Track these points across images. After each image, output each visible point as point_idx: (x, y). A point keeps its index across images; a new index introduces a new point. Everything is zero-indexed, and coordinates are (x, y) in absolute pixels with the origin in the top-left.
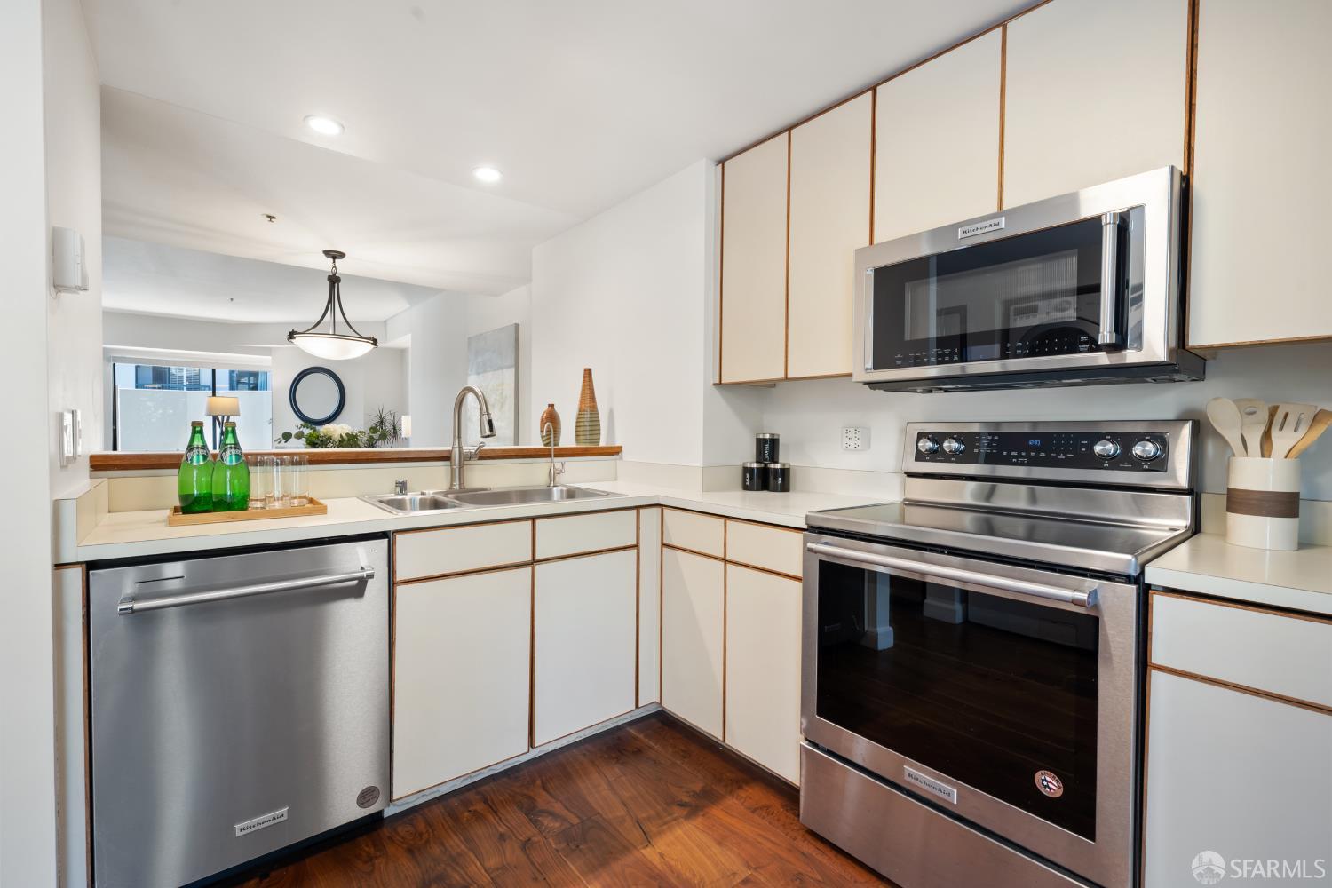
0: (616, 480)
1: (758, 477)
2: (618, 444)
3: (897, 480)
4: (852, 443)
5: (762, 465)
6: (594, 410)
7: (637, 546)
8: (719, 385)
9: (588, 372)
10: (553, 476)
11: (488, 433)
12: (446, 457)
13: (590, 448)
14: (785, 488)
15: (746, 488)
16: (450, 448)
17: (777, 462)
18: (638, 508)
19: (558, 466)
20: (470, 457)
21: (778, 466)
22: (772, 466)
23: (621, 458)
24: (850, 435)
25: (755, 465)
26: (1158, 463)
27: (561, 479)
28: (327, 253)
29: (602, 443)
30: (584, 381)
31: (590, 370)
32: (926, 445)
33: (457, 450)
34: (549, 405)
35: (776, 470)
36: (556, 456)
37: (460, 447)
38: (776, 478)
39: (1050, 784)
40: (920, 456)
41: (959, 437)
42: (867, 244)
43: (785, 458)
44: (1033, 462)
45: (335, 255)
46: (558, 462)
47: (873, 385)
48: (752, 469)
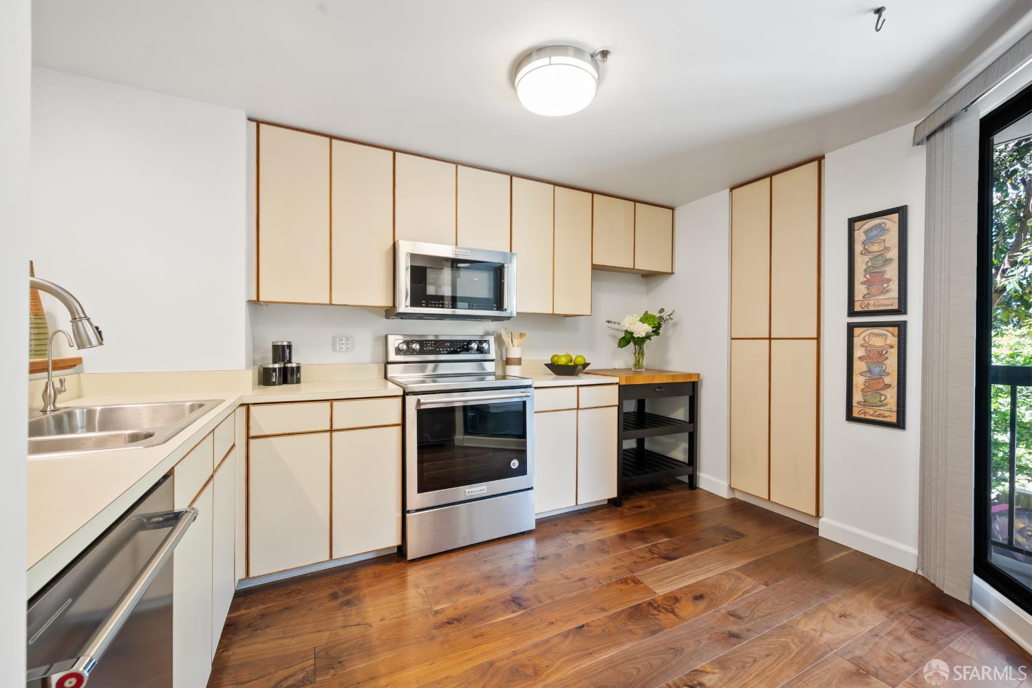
4: (343, 347)
5: (282, 366)
7: (235, 444)
8: (253, 302)
14: (298, 381)
17: (291, 362)
18: (235, 410)
21: (294, 365)
22: (289, 365)
24: (342, 342)
35: (292, 368)
39: (515, 464)
40: (398, 353)
41: (418, 342)
43: (297, 359)
48: (270, 369)
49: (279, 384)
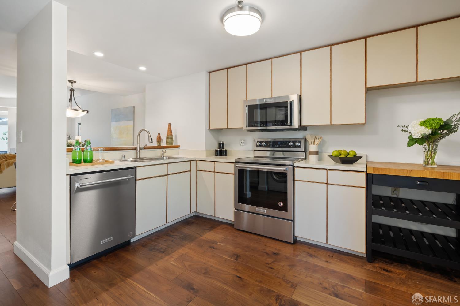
0: (178, 155)
1: (219, 153)
2: (178, 145)
3: (252, 152)
4: (242, 143)
5: (220, 150)
6: (172, 135)
7: (190, 171)
8: (209, 129)
9: (170, 125)
10: (163, 154)
11: (151, 142)
12: (135, 149)
13: (171, 146)
14: (226, 155)
15: (216, 155)
16: (136, 146)
17: (224, 149)
18: (191, 161)
19: (164, 151)
20: (142, 149)
21: (224, 150)
22: (223, 150)
23: (180, 149)
25: (218, 150)
26: (299, 147)
27: (165, 155)
28: (69, 81)
29: (174, 145)
30: (169, 127)
31: (170, 124)
32: (259, 144)
33: (138, 147)
34: (159, 134)
35: (224, 151)
36: (164, 148)
37: (139, 146)
38: (224, 153)
39: (281, 204)
40: (257, 146)
41: (265, 142)
42: (246, 100)
43: (226, 148)
44: (279, 147)
45: (72, 82)
46: (164, 150)
47: (248, 130)
48: (218, 151)
49: (219, 156)
